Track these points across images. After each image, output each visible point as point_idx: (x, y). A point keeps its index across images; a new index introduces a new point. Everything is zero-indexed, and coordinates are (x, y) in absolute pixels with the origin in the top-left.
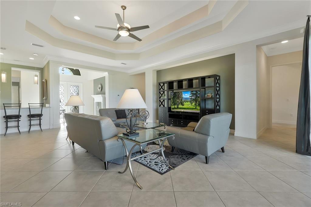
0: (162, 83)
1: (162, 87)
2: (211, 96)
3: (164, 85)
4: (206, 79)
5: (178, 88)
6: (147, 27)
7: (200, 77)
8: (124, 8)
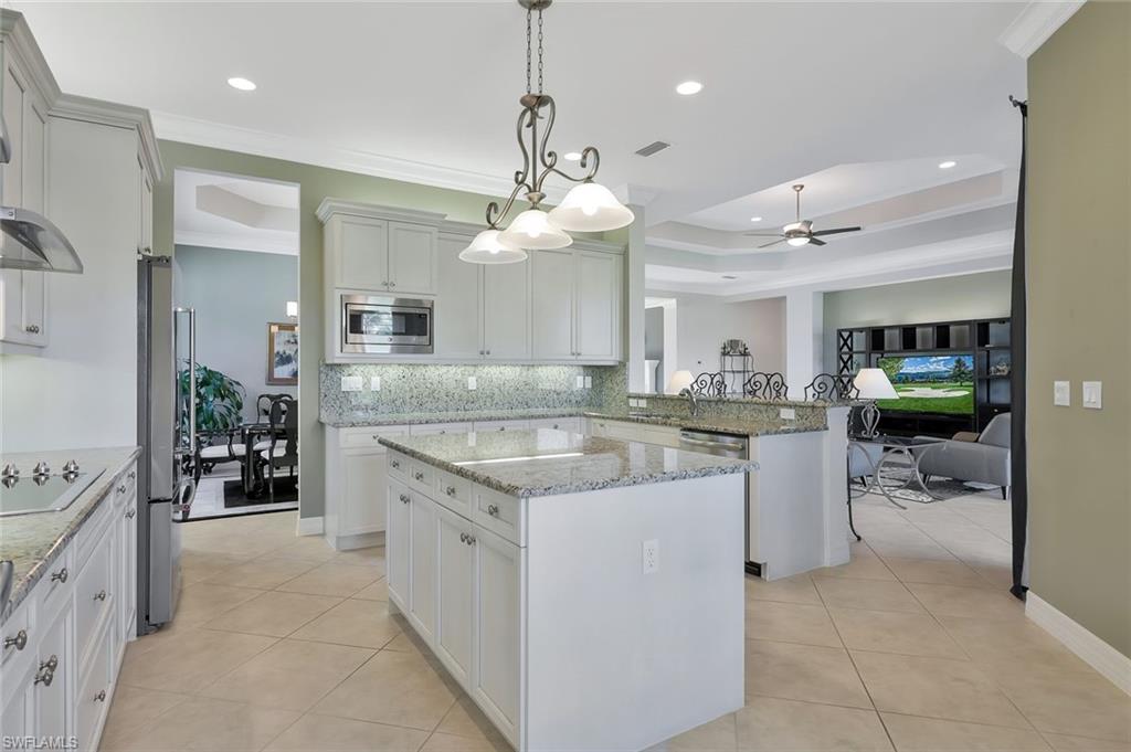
0: (845, 330)
1: (845, 343)
2: (1006, 373)
3: (851, 335)
4: (991, 325)
5: (905, 348)
6: (858, 229)
7: (975, 321)
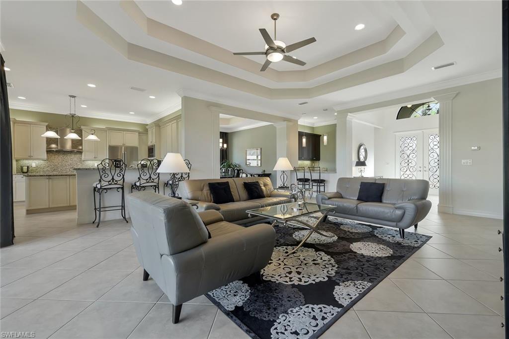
8: (275, 17)
